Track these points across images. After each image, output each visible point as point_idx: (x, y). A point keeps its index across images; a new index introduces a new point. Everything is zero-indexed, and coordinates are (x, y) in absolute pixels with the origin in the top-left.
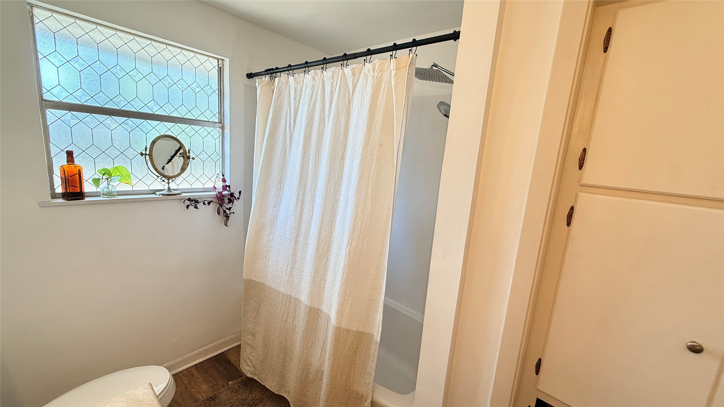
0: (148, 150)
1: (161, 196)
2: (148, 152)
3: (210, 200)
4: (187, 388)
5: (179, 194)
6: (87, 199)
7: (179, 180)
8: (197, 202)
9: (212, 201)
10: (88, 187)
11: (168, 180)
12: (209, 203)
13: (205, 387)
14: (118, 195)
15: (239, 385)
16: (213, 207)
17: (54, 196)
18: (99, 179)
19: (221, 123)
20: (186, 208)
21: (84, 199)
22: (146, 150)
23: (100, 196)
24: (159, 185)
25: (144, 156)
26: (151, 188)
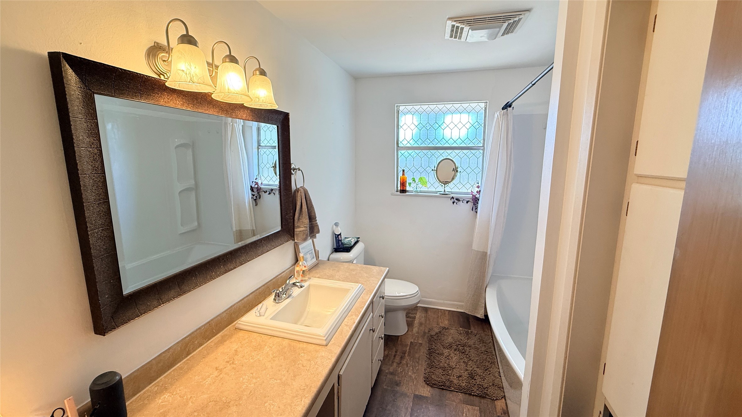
0: (436, 168)
1: (439, 194)
2: (435, 169)
3: (468, 200)
4: (438, 317)
5: (449, 194)
6: (407, 193)
7: (451, 185)
8: (458, 200)
9: (469, 201)
10: (408, 188)
11: (445, 185)
12: (467, 202)
13: (446, 322)
14: (420, 193)
15: (464, 332)
16: (470, 205)
17: (397, 191)
18: (411, 183)
19: (483, 146)
20: (452, 204)
21: (406, 193)
22: (435, 168)
23: (413, 192)
24: (441, 189)
25: (433, 171)
26: (436, 190)
